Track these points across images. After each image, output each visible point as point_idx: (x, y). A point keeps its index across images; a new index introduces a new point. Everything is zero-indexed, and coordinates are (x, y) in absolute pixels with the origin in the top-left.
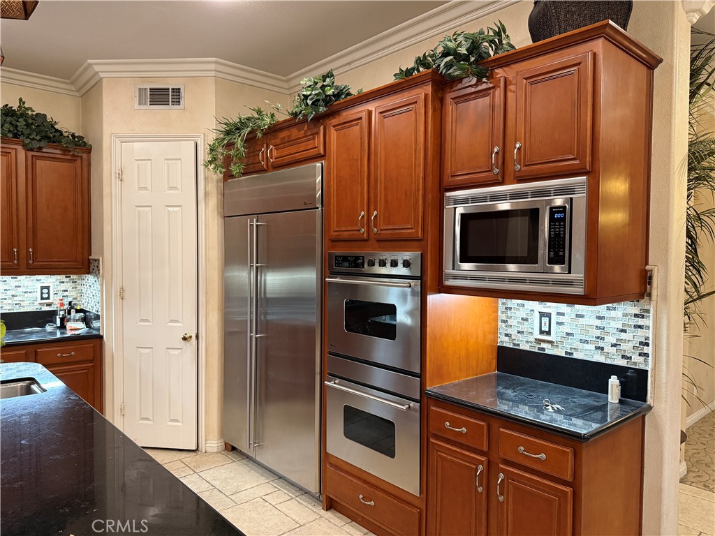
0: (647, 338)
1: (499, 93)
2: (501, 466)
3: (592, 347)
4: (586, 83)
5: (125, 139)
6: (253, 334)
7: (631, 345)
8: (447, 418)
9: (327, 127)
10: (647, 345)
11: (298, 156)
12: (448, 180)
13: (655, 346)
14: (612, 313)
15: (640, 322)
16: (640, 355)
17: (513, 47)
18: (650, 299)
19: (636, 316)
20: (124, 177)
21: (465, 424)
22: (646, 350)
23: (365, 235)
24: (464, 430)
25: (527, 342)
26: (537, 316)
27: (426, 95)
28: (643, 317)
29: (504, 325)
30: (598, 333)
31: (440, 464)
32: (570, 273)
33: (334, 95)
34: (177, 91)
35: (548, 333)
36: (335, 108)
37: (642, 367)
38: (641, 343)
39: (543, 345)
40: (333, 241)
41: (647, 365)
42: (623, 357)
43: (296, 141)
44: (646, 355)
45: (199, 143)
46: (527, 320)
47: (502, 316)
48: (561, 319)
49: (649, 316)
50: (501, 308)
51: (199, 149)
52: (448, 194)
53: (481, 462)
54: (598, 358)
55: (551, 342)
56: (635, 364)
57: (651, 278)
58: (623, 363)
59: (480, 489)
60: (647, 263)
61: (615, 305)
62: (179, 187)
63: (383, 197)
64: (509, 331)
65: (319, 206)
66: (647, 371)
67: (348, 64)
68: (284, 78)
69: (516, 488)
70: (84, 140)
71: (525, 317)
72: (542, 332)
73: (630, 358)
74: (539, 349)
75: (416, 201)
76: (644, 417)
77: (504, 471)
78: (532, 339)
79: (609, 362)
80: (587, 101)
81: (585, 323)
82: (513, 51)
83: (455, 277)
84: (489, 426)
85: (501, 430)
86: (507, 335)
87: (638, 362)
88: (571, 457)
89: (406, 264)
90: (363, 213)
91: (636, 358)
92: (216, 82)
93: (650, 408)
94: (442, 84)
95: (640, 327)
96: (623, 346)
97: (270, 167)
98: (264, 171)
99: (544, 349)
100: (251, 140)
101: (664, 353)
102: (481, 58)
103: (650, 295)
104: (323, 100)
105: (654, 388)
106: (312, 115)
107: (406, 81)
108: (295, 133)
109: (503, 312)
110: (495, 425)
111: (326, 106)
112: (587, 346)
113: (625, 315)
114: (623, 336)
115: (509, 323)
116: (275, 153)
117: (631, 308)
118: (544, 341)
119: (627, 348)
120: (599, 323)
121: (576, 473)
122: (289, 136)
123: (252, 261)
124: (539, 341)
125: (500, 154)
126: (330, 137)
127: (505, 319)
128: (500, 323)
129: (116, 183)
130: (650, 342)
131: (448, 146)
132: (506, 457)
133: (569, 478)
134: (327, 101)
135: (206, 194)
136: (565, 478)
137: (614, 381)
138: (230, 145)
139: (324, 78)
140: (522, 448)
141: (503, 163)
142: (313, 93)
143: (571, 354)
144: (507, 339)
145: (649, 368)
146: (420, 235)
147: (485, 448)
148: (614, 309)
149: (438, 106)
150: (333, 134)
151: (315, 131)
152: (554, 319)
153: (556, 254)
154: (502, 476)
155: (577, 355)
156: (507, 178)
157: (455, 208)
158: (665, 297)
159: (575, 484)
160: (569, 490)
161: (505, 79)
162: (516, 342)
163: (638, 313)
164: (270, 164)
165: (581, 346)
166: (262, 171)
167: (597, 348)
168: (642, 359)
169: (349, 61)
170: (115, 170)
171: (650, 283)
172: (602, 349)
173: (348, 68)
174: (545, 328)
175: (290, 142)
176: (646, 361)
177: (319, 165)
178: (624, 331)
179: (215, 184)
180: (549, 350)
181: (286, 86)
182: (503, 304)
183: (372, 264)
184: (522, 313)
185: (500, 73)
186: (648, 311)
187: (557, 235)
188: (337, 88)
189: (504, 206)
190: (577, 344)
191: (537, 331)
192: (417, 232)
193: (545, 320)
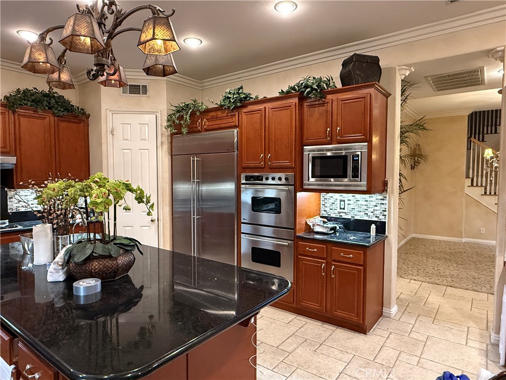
0: (386, 208)
1: (330, 105)
2: (333, 263)
3: (363, 213)
4: (367, 106)
5: (114, 112)
6: (195, 216)
7: (379, 211)
8: (307, 246)
9: (240, 113)
10: (385, 211)
11: (223, 125)
12: (305, 141)
13: (389, 211)
14: (371, 199)
15: (383, 202)
16: (383, 215)
17: (336, 87)
18: (387, 192)
19: (381, 199)
20: (114, 133)
21: (316, 247)
22: (385, 213)
23: (263, 165)
24: (316, 250)
25: (334, 213)
26: (338, 202)
27: (296, 103)
28: (384, 200)
29: (323, 206)
30: (366, 208)
31: (303, 267)
32: (361, 181)
33: (244, 98)
34: (145, 87)
35: (344, 209)
36: (245, 104)
37: (384, 220)
38: (383, 211)
39: (341, 214)
40: (243, 168)
41: (385, 219)
42: (376, 217)
43: (221, 119)
44: (385, 215)
45: (158, 115)
46: (334, 203)
47: (322, 203)
48: (349, 202)
49: (386, 200)
50: (322, 199)
51: (158, 118)
52: (305, 147)
53: (324, 263)
54: (366, 218)
55: (345, 213)
56: (381, 219)
57: (387, 183)
58: (376, 219)
59: (323, 274)
60: (385, 178)
61: (373, 195)
62: (147, 139)
63: (273, 149)
64: (326, 209)
65: (236, 151)
66: (385, 222)
67: (239, 78)
68: (200, 82)
69: (339, 271)
70: (85, 111)
71: (333, 202)
72: (341, 209)
73: (379, 217)
74: (340, 216)
75: (291, 150)
76: (384, 240)
77: (334, 265)
78: (336, 212)
79: (370, 219)
80: (367, 113)
81: (360, 204)
82: (336, 89)
83: (309, 185)
84: (327, 247)
85: (333, 248)
86: (325, 211)
87: (382, 218)
88: (363, 254)
89: (280, 179)
90: (262, 155)
91: (381, 217)
92: (167, 83)
93: (387, 237)
94: (302, 98)
95: (383, 204)
96: (376, 212)
97: (203, 130)
98: (199, 132)
99: (342, 216)
100: (193, 114)
101: (392, 214)
102: (322, 89)
103: (387, 191)
104: (239, 100)
105: (388, 229)
106: (233, 107)
107: (285, 95)
108: (219, 114)
109: (323, 201)
110: (329, 246)
111: (241, 103)
112: (360, 213)
113: (377, 199)
114: (376, 208)
115: (326, 205)
116: (207, 123)
117: (380, 197)
118: (342, 212)
119: (377, 213)
120: (365, 203)
121: (365, 261)
122: (217, 115)
123: (194, 179)
124: (339, 213)
125: (330, 131)
126: (242, 118)
127: (324, 203)
128: (321, 205)
129: (109, 136)
130: (387, 210)
131: (305, 126)
132: (335, 259)
133: (362, 263)
134: (241, 100)
135: (162, 143)
136: (360, 263)
137: (373, 227)
138: (181, 118)
139: (239, 89)
140: (342, 254)
141: (331, 135)
142: (234, 96)
143: (354, 217)
144: (325, 212)
145: (386, 221)
146: (293, 165)
147: (325, 257)
148: (372, 197)
149: (300, 108)
150: (244, 116)
151: (233, 114)
152: (347, 202)
153: (355, 174)
154: (333, 266)
155: (357, 218)
156: (333, 142)
157: (309, 154)
158: (392, 192)
159: (364, 265)
160: (362, 268)
161: (332, 99)
162: (329, 214)
163: (382, 198)
164: (203, 128)
165: (358, 213)
166: (198, 132)
167: (365, 214)
168: (383, 217)
169: (240, 77)
170: (109, 129)
171: (387, 186)
172: (367, 214)
173: (239, 80)
174: (342, 207)
175: (217, 118)
176: (385, 218)
177: (236, 131)
178: (376, 206)
179: (167, 137)
180: (344, 216)
181: (200, 85)
182: (323, 197)
183: (267, 179)
184: (332, 201)
185: (329, 97)
186: (386, 197)
187: (355, 166)
188: (245, 94)
189: (329, 154)
190: (356, 213)
191: (339, 208)
192: (292, 164)
193: (342, 203)
